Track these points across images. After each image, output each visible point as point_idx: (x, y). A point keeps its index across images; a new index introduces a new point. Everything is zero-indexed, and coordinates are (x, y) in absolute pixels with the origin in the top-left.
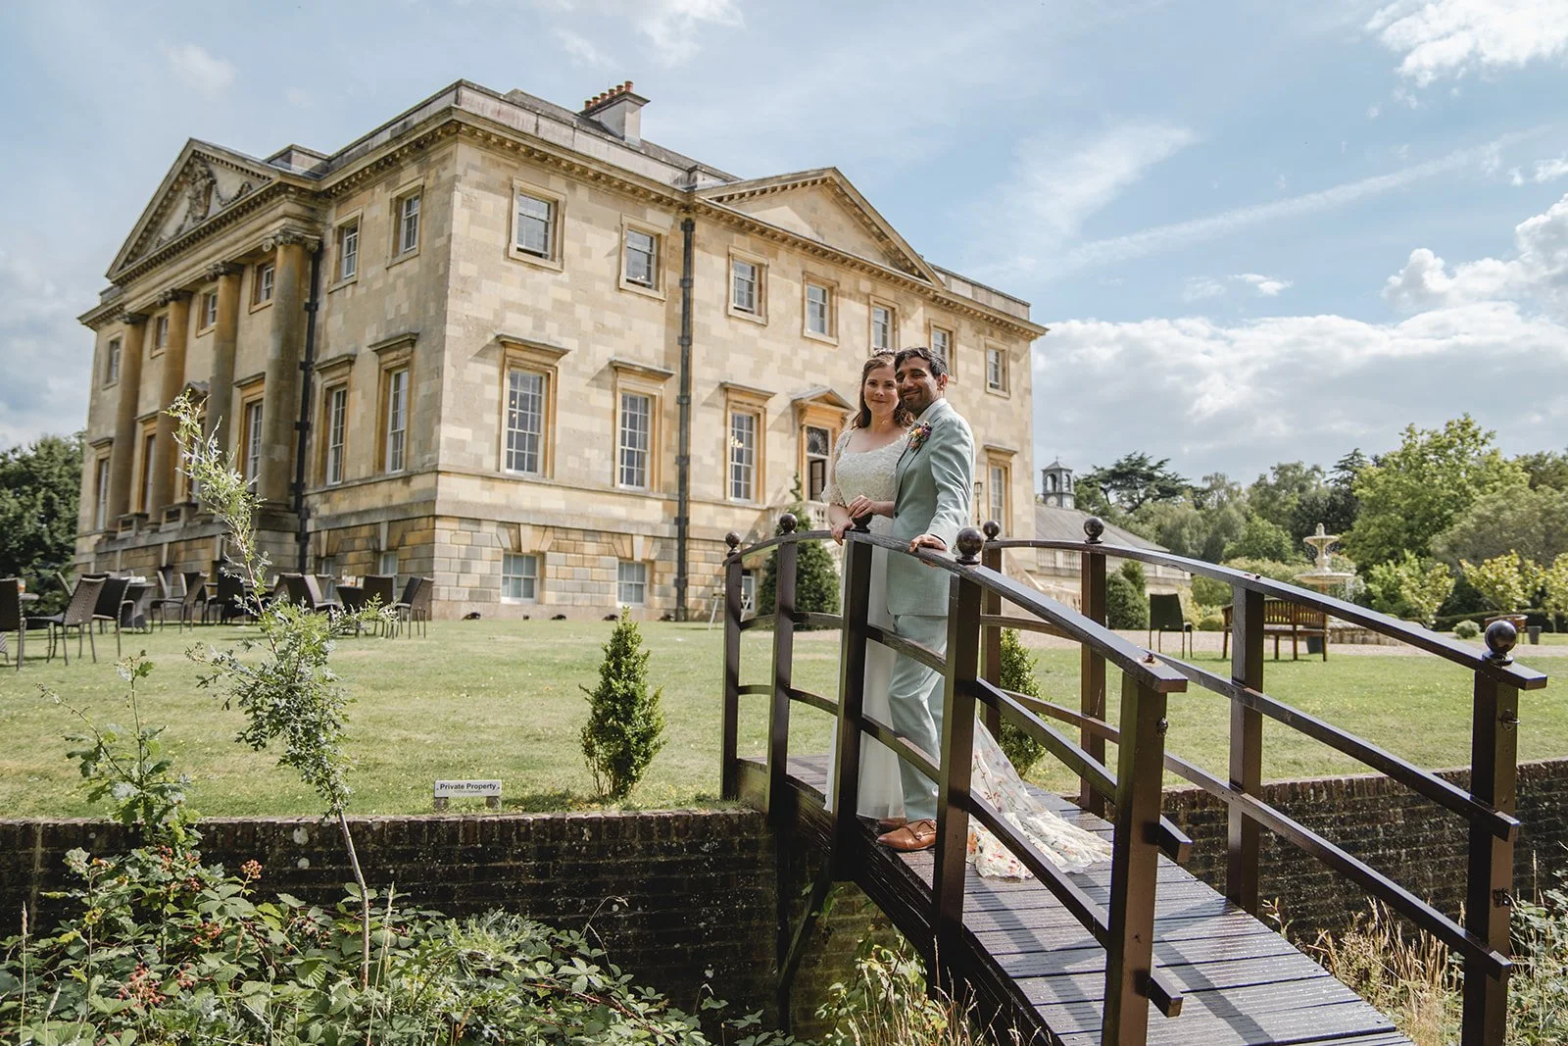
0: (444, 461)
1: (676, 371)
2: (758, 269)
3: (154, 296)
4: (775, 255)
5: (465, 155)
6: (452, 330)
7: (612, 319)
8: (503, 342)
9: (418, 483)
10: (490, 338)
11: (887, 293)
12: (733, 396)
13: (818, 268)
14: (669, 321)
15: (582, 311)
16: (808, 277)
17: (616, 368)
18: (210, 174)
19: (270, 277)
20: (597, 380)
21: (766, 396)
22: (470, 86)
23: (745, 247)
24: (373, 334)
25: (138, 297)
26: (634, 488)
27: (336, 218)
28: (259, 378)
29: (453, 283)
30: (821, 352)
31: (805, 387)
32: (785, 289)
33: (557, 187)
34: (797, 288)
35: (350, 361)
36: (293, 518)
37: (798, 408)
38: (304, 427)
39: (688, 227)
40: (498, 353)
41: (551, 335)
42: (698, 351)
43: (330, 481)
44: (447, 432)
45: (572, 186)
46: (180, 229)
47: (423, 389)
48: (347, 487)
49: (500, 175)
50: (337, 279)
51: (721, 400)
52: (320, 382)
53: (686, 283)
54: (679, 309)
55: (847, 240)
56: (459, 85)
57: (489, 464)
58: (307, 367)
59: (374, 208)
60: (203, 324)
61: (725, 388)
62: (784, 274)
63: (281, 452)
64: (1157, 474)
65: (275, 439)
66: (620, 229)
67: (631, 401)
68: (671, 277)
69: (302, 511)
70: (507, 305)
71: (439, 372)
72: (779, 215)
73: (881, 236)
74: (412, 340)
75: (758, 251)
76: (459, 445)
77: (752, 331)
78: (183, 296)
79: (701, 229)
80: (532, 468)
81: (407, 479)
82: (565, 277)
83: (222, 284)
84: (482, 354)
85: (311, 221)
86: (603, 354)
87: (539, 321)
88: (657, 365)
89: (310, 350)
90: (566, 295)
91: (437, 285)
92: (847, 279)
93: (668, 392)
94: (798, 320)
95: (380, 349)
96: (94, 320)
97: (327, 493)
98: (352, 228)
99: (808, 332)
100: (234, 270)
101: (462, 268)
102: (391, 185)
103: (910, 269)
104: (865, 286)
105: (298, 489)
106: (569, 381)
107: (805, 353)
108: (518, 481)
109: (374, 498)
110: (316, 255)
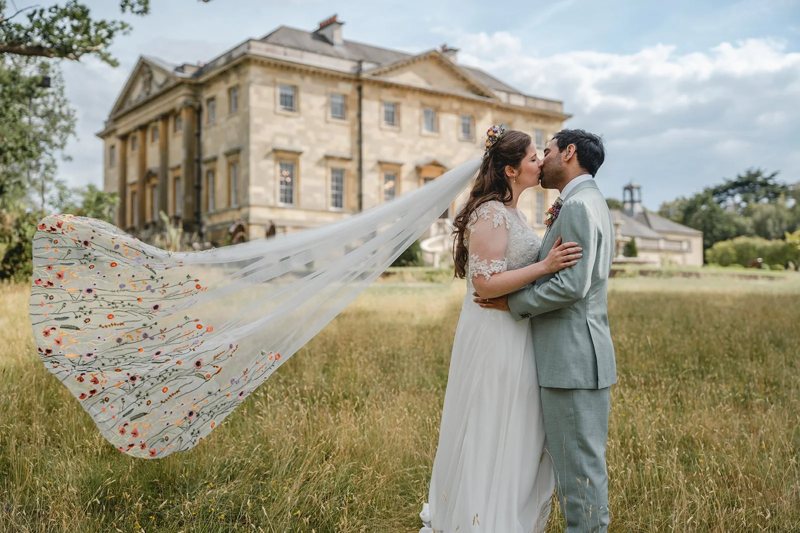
0: (253, 201)
1: (356, 157)
2: (396, 105)
3: (130, 127)
4: (404, 97)
5: (254, 71)
6: (253, 148)
7: (324, 136)
8: (275, 151)
9: (244, 211)
10: (270, 149)
11: (469, 108)
12: (385, 166)
13: (428, 100)
14: (352, 134)
15: (310, 134)
16: (423, 105)
17: (328, 158)
18: (150, 72)
19: (180, 121)
20: (319, 164)
21: (400, 165)
22: (254, 40)
23: (388, 96)
24: (223, 148)
25: (123, 127)
26: (337, 209)
27: (206, 95)
28: (179, 167)
29: (252, 128)
30: (431, 142)
31: (422, 158)
32: (411, 114)
33: (296, 79)
34: (418, 112)
35: (215, 159)
36: (196, 227)
37: (418, 169)
38: (198, 188)
39: (360, 89)
40: (273, 156)
41: (297, 146)
42: (366, 147)
43: (211, 210)
44: (254, 190)
45: (303, 78)
46: (139, 96)
47: (243, 172)
48: (218, 213)
49: (269, 78)
50: (208, 122)
51: (378, 168)
52: (205, 168)
53: (359, 116)
54: (356, 128)
55: (445, 84)
56: (249, 41)
57: (271, 202)
58: (198, 161)
59: (220, 91)
60: (153, 140)
61: (380, 163)
62: (410, 105)
63: (190, 199)
64: (771, 182)
65: (187, 193)
66: (326, 94)
67: (334, 171)
68: (352, 114)
69: (199, 223)
70: (277, 134)
71: (248, 165)
72: (407, 78)
73: (464, 80)
74: (237, 151)
75: (396, 96)
76: (258, 195)
77: (393, 135)
78: (143, 128)
79: (366, 90)
80: (291, 202)
81: (239, 209)
82: (302, 119)
83: (160, 124)
84: (267, 156)
85: (196, 96)
86: (321, 152)
87: (291, 139)
88: (347, 155)
89: (200, 154)
90: (302, 127)
91: (245, 129)
92: (445, 104)
93: (352, 167)
94: (417, 128)
95: (228, 155)
96: (103, 136)
97: (210, 216)
98: (212, 99)
99: (425, 132)
100: (165, 117)
101: (256, 120)
102: (227, 82)
103: (482, 94)
104: (456, 105)
105: (198, 214)
106: (304, 165)
107: (422, 143)
108: (284, 208)
109: (227, 218)
110: (198, 112)
